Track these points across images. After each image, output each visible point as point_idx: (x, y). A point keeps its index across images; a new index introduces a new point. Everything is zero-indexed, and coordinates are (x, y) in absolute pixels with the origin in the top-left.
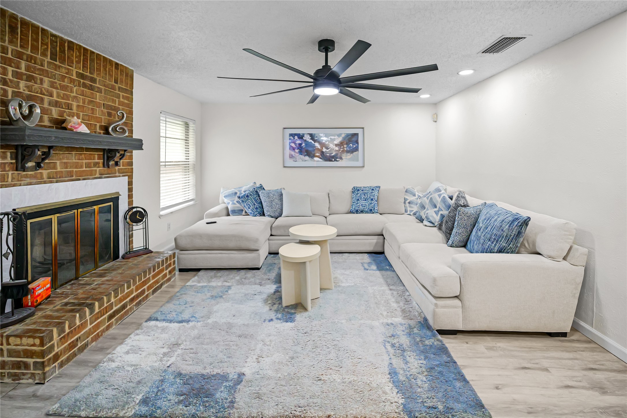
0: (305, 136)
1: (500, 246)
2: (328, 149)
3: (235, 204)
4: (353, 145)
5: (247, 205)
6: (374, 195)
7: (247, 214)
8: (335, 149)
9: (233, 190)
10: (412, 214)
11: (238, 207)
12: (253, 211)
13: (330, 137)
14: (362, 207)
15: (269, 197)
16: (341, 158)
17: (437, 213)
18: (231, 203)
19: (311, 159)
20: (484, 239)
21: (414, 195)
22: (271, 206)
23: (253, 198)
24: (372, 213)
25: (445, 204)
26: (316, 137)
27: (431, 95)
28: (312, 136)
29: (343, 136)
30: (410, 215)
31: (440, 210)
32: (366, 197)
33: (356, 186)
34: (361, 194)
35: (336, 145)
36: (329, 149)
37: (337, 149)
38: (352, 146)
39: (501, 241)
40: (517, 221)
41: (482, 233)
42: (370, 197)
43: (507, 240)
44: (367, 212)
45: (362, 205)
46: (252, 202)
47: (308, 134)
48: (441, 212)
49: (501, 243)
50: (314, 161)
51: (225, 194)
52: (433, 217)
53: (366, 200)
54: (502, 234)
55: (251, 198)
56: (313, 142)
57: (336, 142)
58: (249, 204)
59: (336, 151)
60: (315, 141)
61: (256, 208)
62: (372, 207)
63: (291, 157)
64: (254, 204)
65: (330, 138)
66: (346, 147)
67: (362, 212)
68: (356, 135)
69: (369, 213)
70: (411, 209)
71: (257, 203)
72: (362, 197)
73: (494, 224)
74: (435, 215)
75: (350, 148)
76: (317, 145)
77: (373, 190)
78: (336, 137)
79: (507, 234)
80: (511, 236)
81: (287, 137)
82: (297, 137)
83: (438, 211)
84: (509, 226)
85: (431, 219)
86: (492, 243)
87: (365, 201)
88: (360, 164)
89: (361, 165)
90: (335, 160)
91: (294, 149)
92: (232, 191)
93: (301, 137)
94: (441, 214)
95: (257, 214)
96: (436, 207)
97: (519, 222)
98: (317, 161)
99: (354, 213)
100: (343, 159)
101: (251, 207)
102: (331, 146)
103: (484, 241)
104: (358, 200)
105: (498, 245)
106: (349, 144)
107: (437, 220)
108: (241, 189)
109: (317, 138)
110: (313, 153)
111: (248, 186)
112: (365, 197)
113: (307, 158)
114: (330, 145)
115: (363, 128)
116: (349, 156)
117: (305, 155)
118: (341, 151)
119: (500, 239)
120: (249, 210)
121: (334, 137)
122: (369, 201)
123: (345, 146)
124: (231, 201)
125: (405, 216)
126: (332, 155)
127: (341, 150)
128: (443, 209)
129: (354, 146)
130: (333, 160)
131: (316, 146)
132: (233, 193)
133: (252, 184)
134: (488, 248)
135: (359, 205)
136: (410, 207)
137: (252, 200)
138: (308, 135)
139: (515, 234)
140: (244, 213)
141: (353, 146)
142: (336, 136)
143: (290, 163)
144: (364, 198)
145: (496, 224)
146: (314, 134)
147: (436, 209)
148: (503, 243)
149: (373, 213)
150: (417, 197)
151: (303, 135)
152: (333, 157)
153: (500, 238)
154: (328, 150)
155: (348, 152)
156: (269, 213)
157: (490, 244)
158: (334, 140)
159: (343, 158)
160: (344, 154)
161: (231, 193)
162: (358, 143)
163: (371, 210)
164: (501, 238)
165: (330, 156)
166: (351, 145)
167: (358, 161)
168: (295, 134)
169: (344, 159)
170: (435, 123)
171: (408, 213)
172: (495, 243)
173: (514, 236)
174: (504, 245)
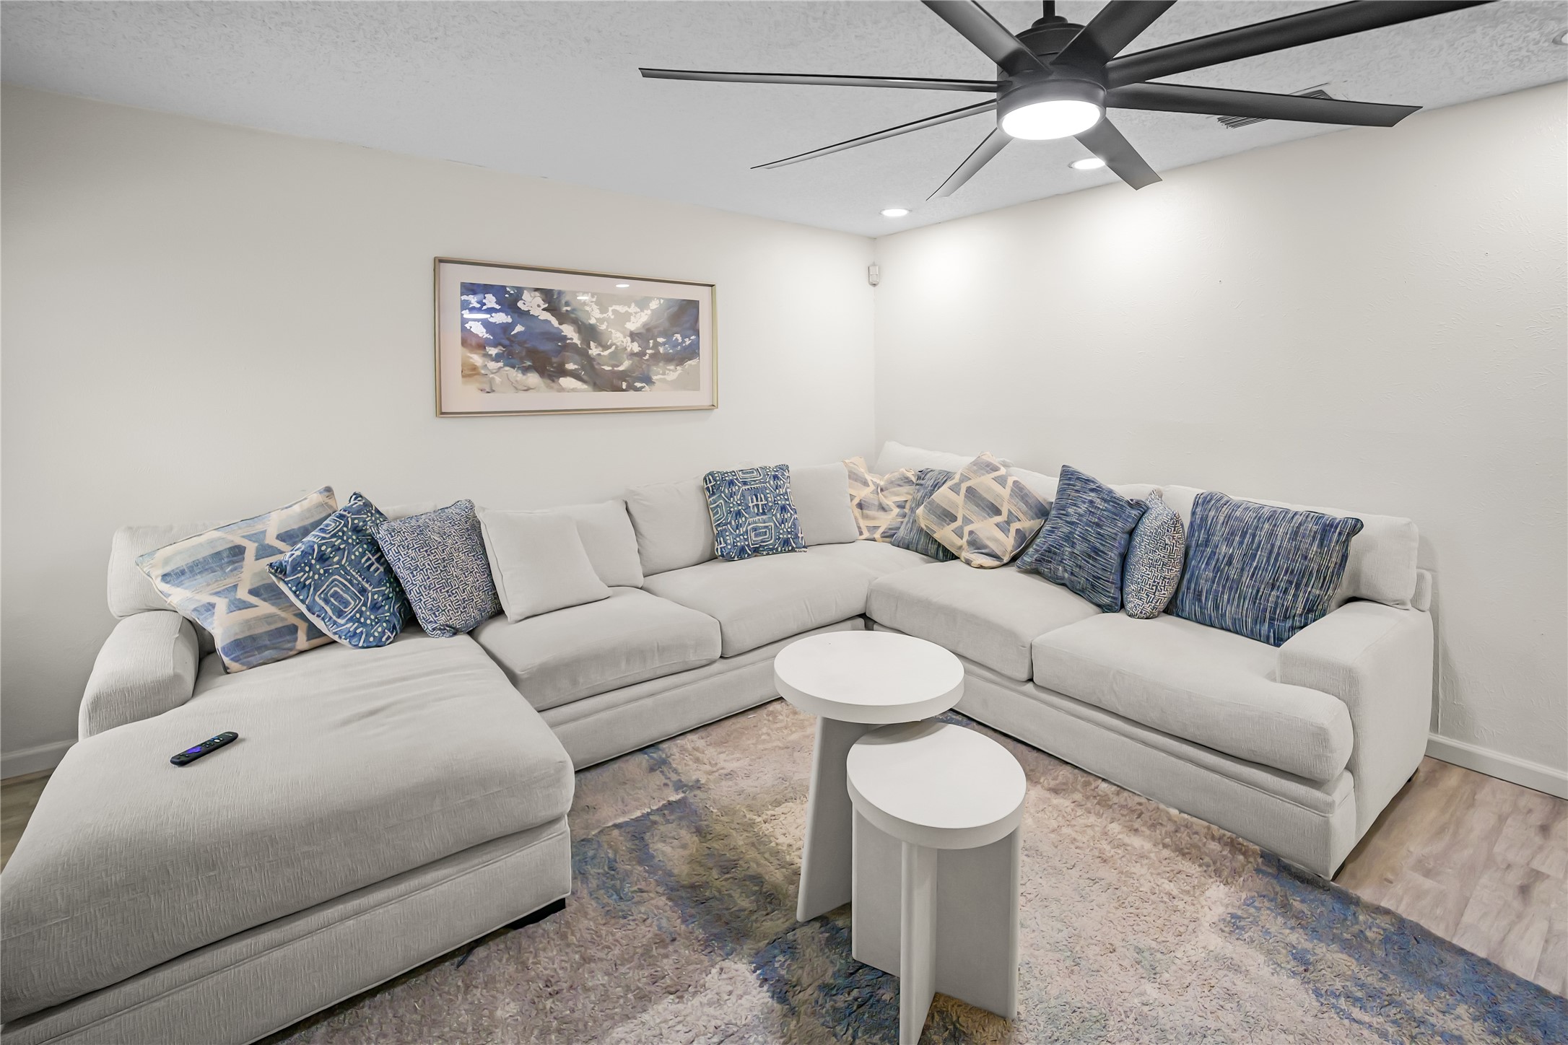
0: (526, 295)
1: (1308, 599)
2: (605, 347)
3: (246, 606)
4: (683, 337)
5: (327, 601)
6: (786, 493)
7: (321, 642)
8: (629, 349)
9: (213, 539)
10: (877, 535)
11: (268, 618)
12: (364, 625)
13: (615, 307)
14: (756, 535)
15: (426, 547)
16: (648, 380)
17: (1004, 528)
18: (221, 604)
19: (549, 381)
20: (1253, 586)
21: (866, 484)
22: (446, 586)
23: (350, 562)
24: (789, 551)
25: (1026, 503)
26: (567, 304)
27: (910, 211)
28: (552, 300)
29: (654, 305)
30: (874, 540)
31: (1011, 518)
32: (764, 502)
33: (715, 469)
34: (743, 495)
35: (634, 336)
36: (609, 347)
37: (636, 348)
38: (680, 340)
39: (1307, 585)
40: (1335, 532)
41: (1242, 570)
42: (775, 503)
43: (1322, 580)
44: (772, 549)
45: (755, 529)
46: (350, 581)
47: (536, 290)
48: (1015, 526)
49: (1309, 589)
50: (562, 389)
51: (167, 561)
52: (996, 540)
53: (764, 513)
54: (1306, 567)
55: (339, 562)
56: (555, 322)
57: (633, 325)
58: (335, 595)
59: (633, 354)
60: (563, 318)
61: (375, 607)
62: (789, 533)
63: (470, 372)
64: (363, 591)
65: (615, 312)
66: (664, 344)
67: (757, 551)
68: (693, 305)
69: (781, 552)
70: (871, 523)
71: (375, 581)
72: (751, 505)
73: (1273, 546)
74: (999, 535)
75: (676, 344)
76: (568, 331)
77: (775, 477)
78: (633, 309)
79: (1320, 566)
80: (1328, 568)
81: (452, 294)
82: (494, 299)
83: (1008, 523)
84: (1321, 545)
85: (993, 546)
86: (1286, 591)
87: (764, 517)
88: (701, 398)
89: (707, 403)
90: (631, 387)
91: (481, 346)
92: (211, 542)
93: (509, 300)
94: (1018, 531)
95: (384, 633)
96: (997, 512)
97: (1340, 534)
98: (573, 391)
99: (731, 559)
100: (654, 383)
101: (346, 604)
102: (618, 338)
103: (1258, 591)
104: (739, 514)
105: (1301, 595)
106: (673, 335)
107: (1010, 548)
108: (259, 527)
109: (569, 309)
110: (554, 360)
111: (297, 508)
112: (760, 503)
113: (533, 379)
114: (613, 335)
115: (712, 286)
116: (673, 373)
117: (525, 370)
118: (647, 357)
119: (1305, 580)
120: (341, 621)
121: (626, 309)
122: (775, 515)
123: (660, 340)
124: (217, 594)
125: (862, 546)
126: (621, 368)
127: (649, 351)
128: (1021, 516)
129: (688, 342)
130: (624, 387)
131: (565, 338)
132: (218, 553)
133: (315, 498)
134: (1275, 609)
135: (747, 531)
136: (865, 517)
137: (347, 573)
138: (537, 294)
139: (1336, 564)
140: (302, 641)
141: (683, 341)
142: (633, 305)
143: (463, 395)
144: (757, 505)
145: (1278, 543)
146: (560, 293)
147: (998, 519)
148: (1314, 590)
149: (793, 550)
150: (872, 487)
151: (520, 291)
152: (623, 376)
153: (1303, 577)
154: (606, 353)
155: (669, 359)
156: (442, 619)
157: (1278, 597)
158: (627, 317)
159: (655, 378)
160: (656, 365)
161: (207, 552)
162: (697, 333)
163: (786, 542)
164: (1307, 576)
165: (612, 372)
166: (678, 336)
167: (697, 389)
168: (487, 289)
169: (657, 384)
170: (872, 287)
171: (866, 535)
172: (1292, 592)
173: (1334, 567)
174: (1318, 592)
